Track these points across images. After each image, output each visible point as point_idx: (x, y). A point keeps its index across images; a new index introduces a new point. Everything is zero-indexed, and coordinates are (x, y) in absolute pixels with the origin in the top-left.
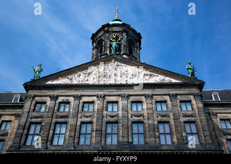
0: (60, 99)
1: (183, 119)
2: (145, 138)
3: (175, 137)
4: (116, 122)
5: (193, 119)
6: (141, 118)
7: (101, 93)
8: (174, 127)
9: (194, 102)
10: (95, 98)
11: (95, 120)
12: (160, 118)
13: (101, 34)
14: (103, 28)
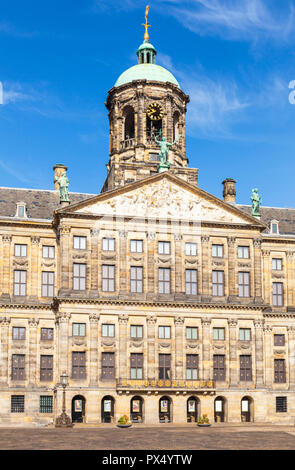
1: (238, 269)
2: (198, 288)
3: (227, 288)
4: (170, 268)
5: (247, 269)
6: (195, 265)
7: (151, 228)
8: (227, 278)
9: (252, 249)
10: (144, 235)
11: (146, 265)
12: (215, 266)
13: (129, 93)
14: (134, 84)
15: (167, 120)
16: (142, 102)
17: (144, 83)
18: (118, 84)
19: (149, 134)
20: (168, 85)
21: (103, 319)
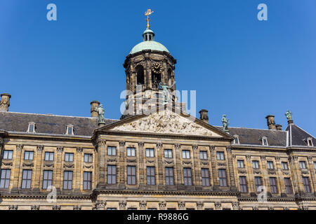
0: (127, 145)
1: (218, 167)
2: (192, 181)
3: (212, 180)
4: (173, 168)
5: (224, 167)
6: (189, 165)
7: (159, 141)
8: (211, 173)
9: (226, 153)
10: (155, 145)
11: (157, 165)
12: (203, 166)
13: (140, 58)
14: (143, 52)
15: (164, 74)
16: (148, 63)
17: (149, 51)
20: (164, 53)
21: (129, 204)
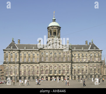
5: (69, 56)
9: (70, 53)
13: (51, 28)
14: (52, 26)
15: (57, 32)
16: (53, 29)
17: (53, 26)
18: (49, 26)
19: (54, 35)
20: (57, 26)
21: (46, 65)
